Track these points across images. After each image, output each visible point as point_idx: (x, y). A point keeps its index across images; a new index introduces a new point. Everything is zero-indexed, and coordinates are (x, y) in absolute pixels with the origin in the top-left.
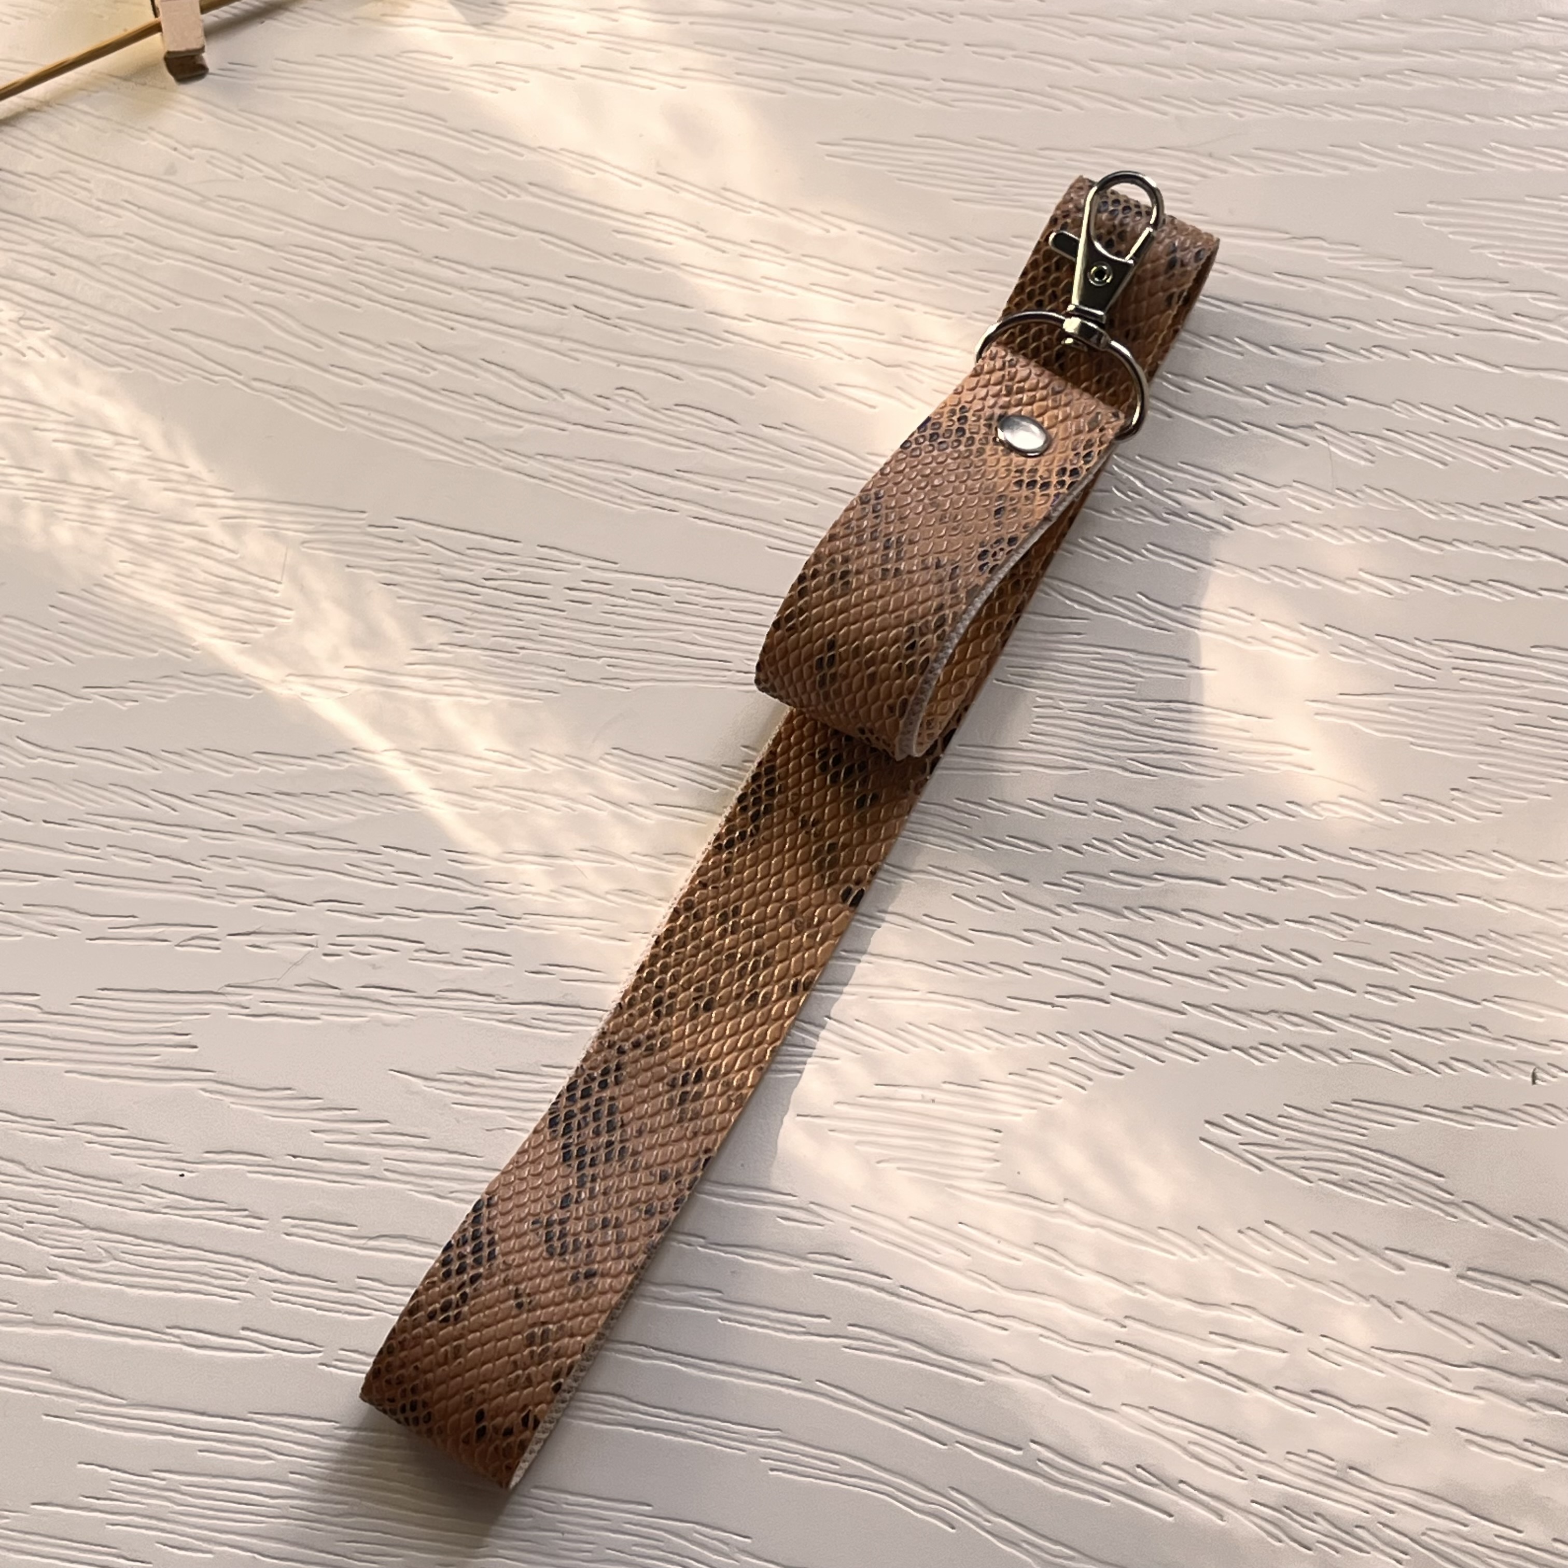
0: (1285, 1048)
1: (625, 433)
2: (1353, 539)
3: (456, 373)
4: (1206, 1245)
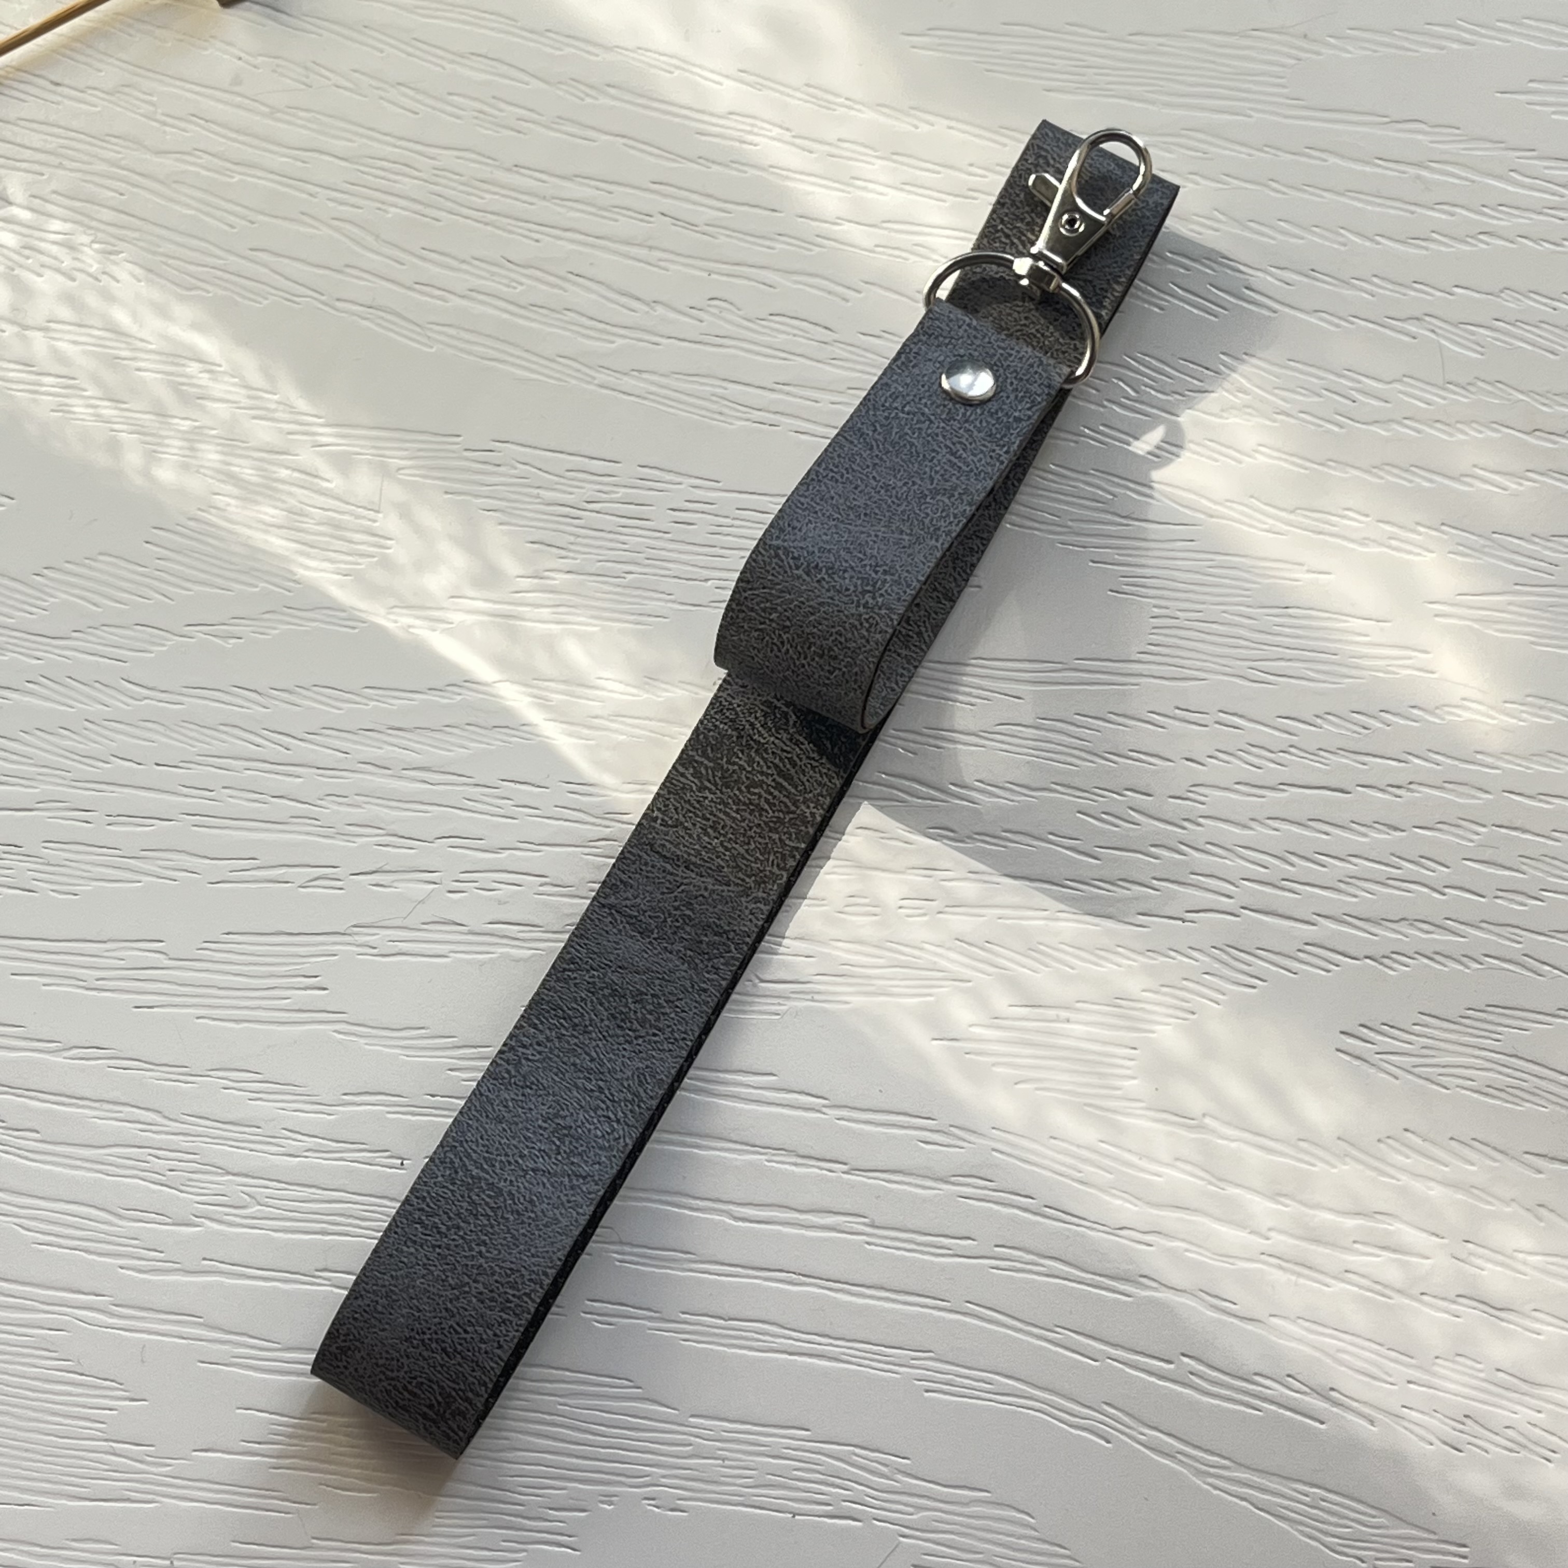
0: (1416, 956)
1: (720, 346)
2: (1466, 434)
3: (544, 287)
4: (1346, 1155)
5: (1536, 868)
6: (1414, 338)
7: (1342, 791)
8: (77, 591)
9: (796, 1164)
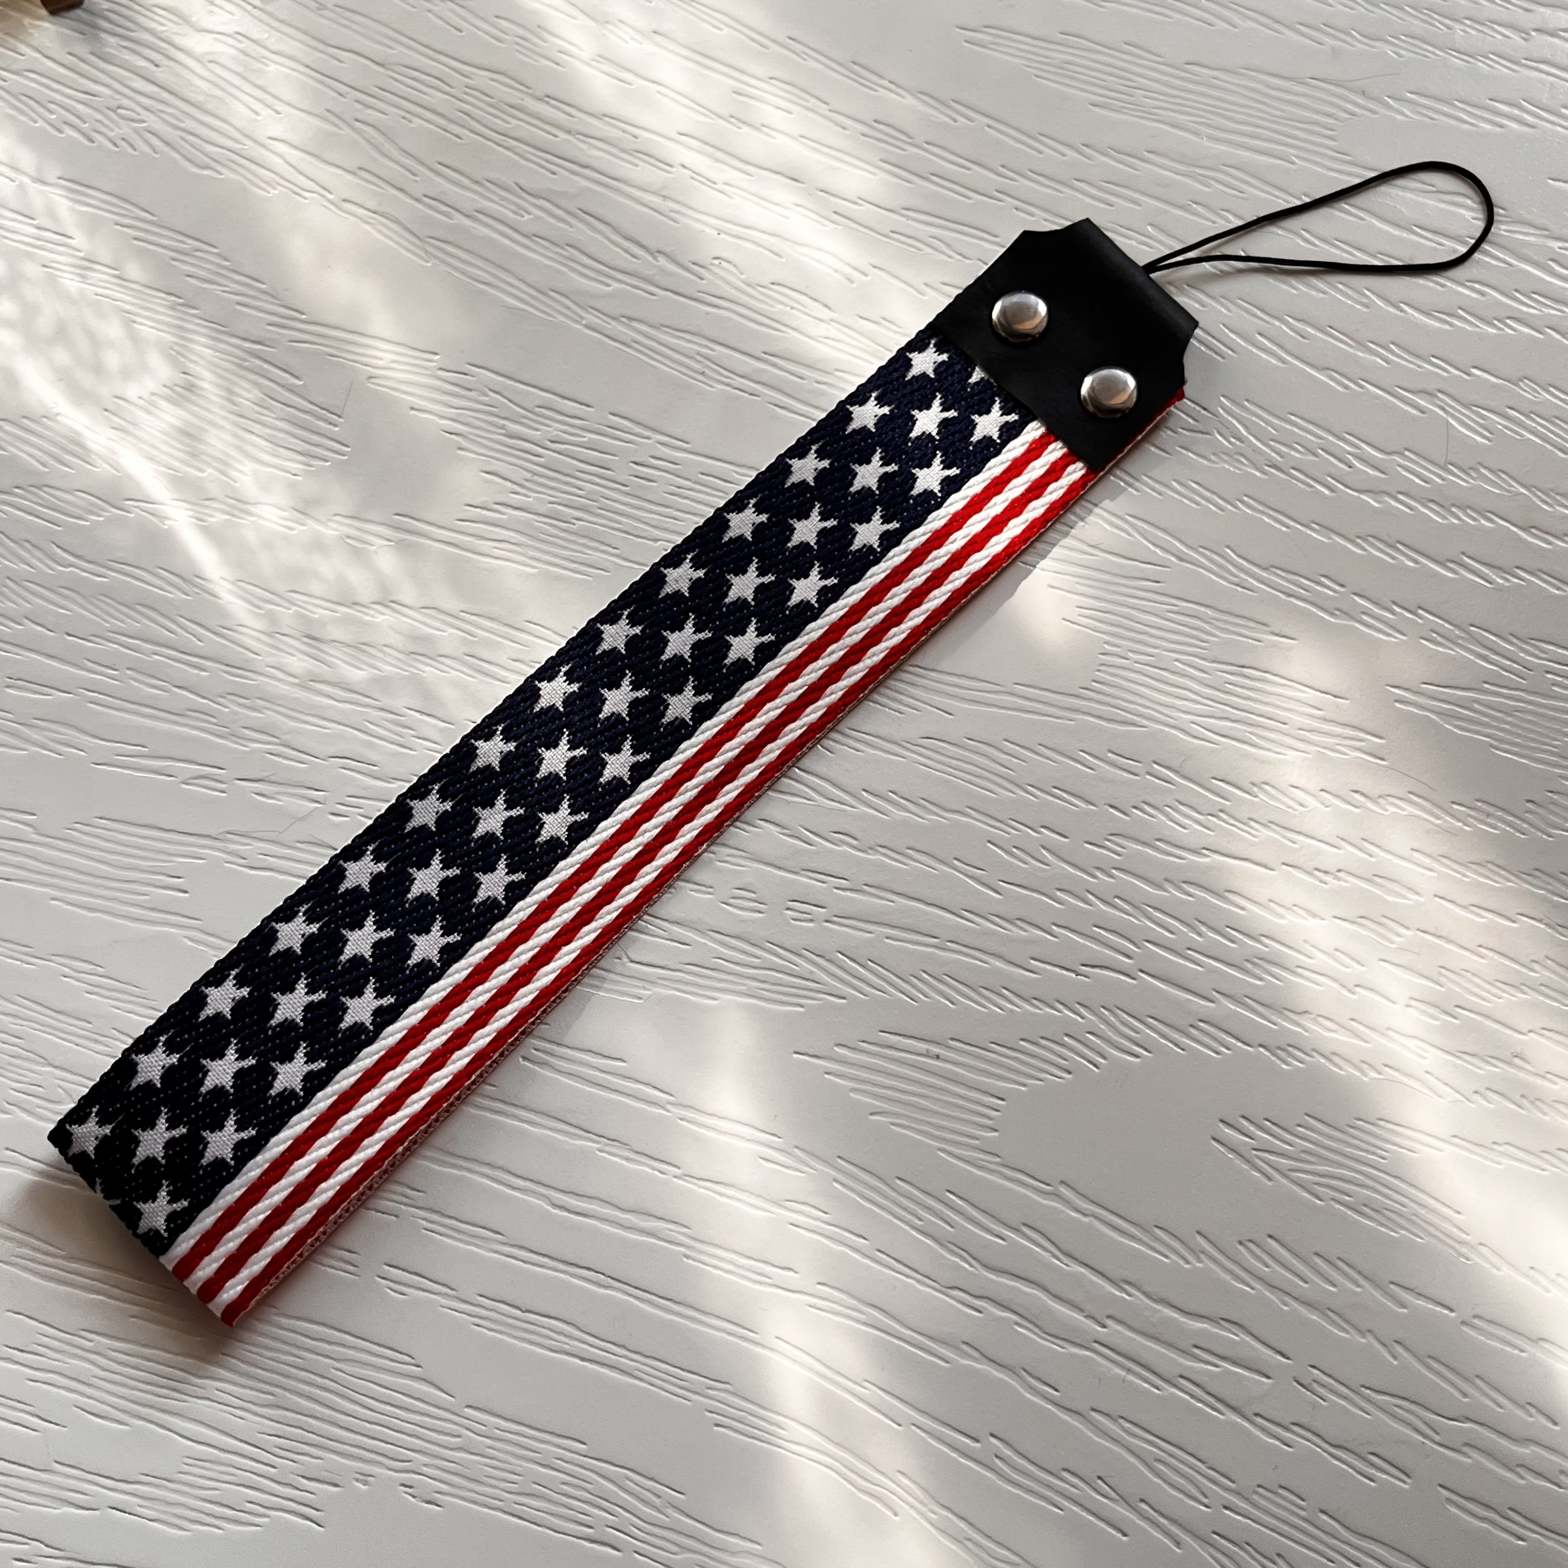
0: (1314, 1054)
1: (716, 306)
2: (1459, 519)
3: (552, 220)
4: (1202, 1252)
5: (1454, 982)
6: (1423, 412)
7: (1265, 867)
8: (27, 448)
9: (627, 1159)
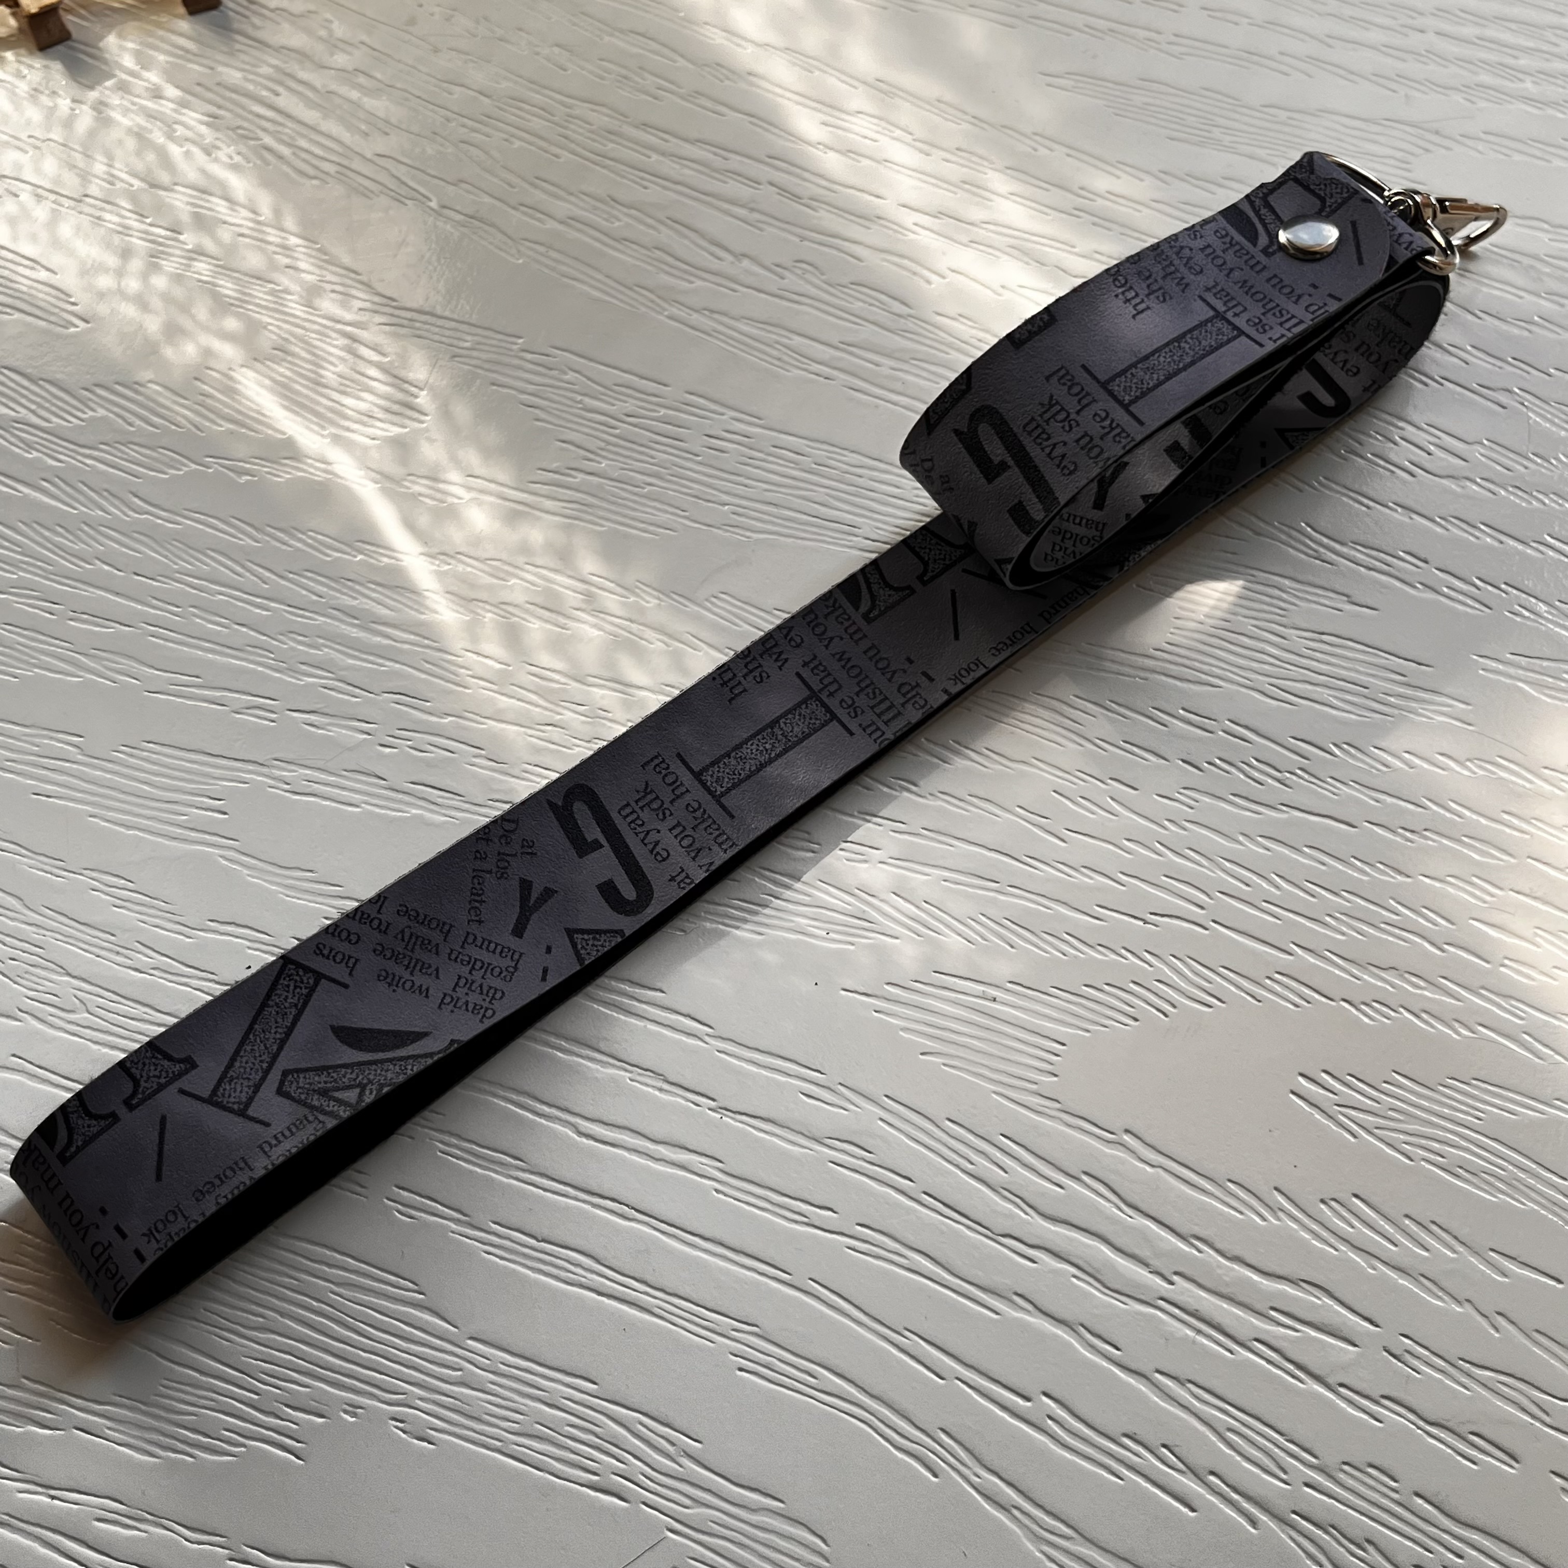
0: (1402, 1010)
1: (797, 302)
2: (1544, 503)
3: (642, 227)
4: (1281, 1209)
5: (1551, 943)
6: (1505, 408)
7: (1348, 824)
8: (116, 409)
9: (661, 1090)
